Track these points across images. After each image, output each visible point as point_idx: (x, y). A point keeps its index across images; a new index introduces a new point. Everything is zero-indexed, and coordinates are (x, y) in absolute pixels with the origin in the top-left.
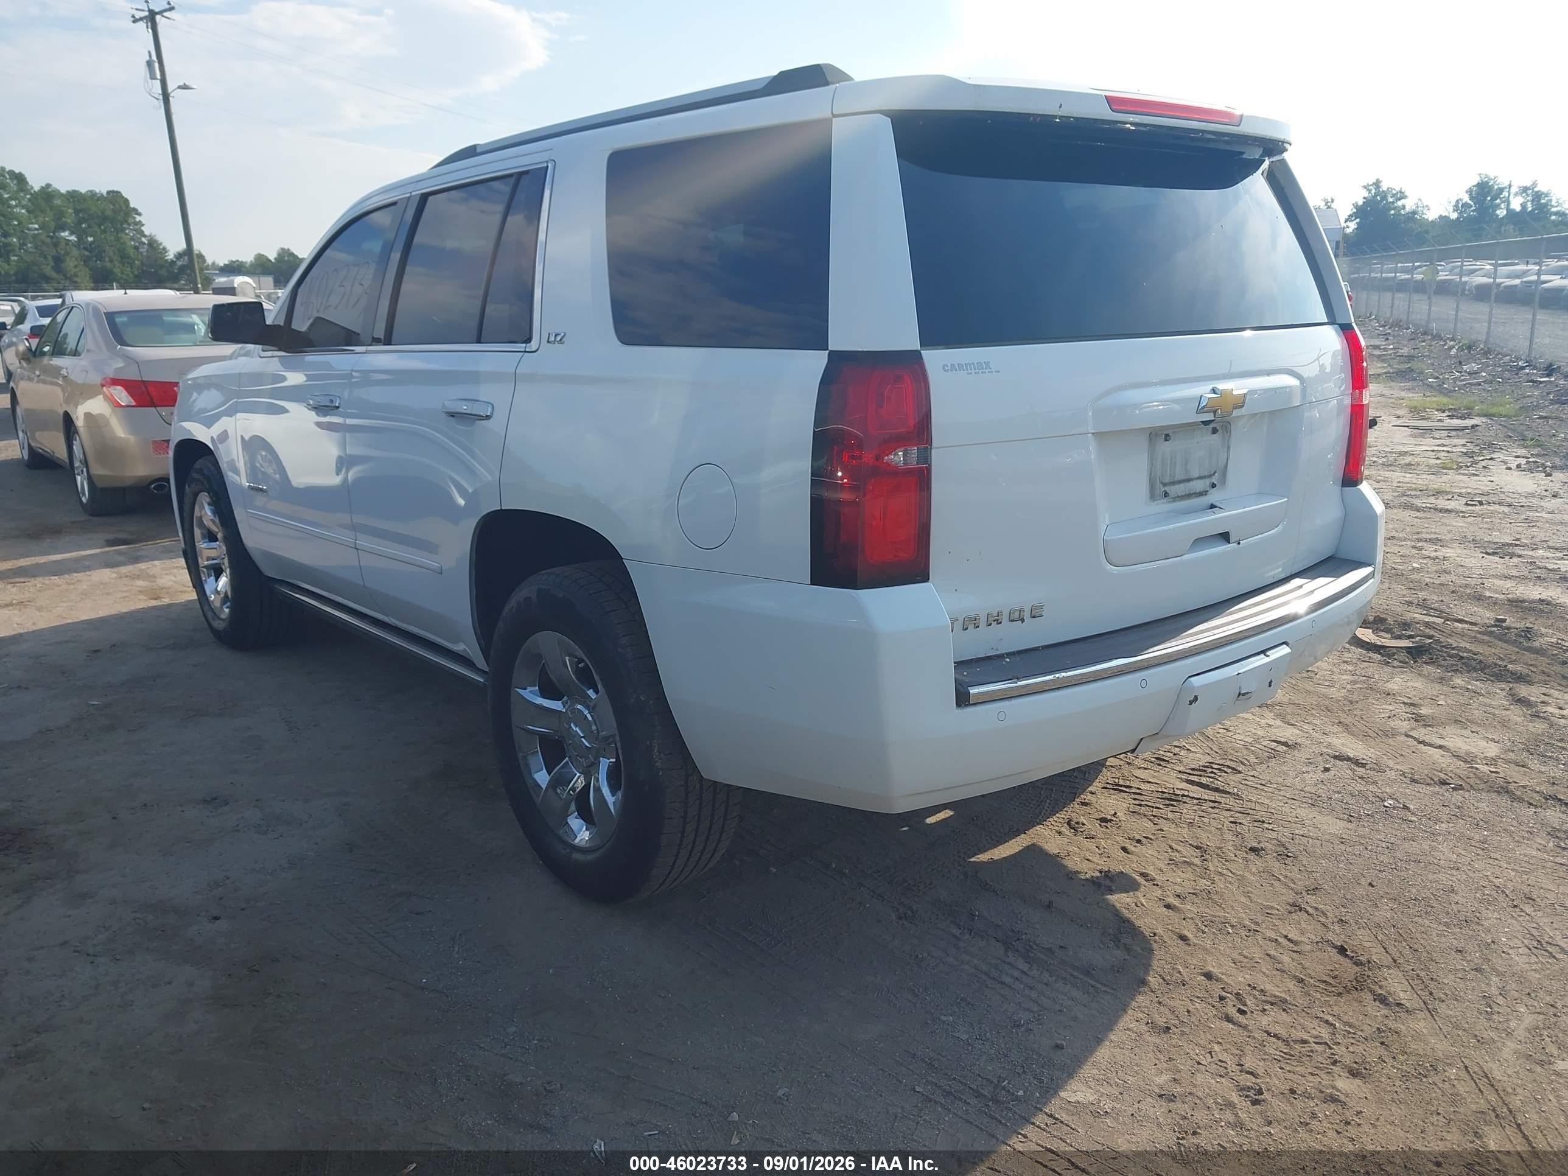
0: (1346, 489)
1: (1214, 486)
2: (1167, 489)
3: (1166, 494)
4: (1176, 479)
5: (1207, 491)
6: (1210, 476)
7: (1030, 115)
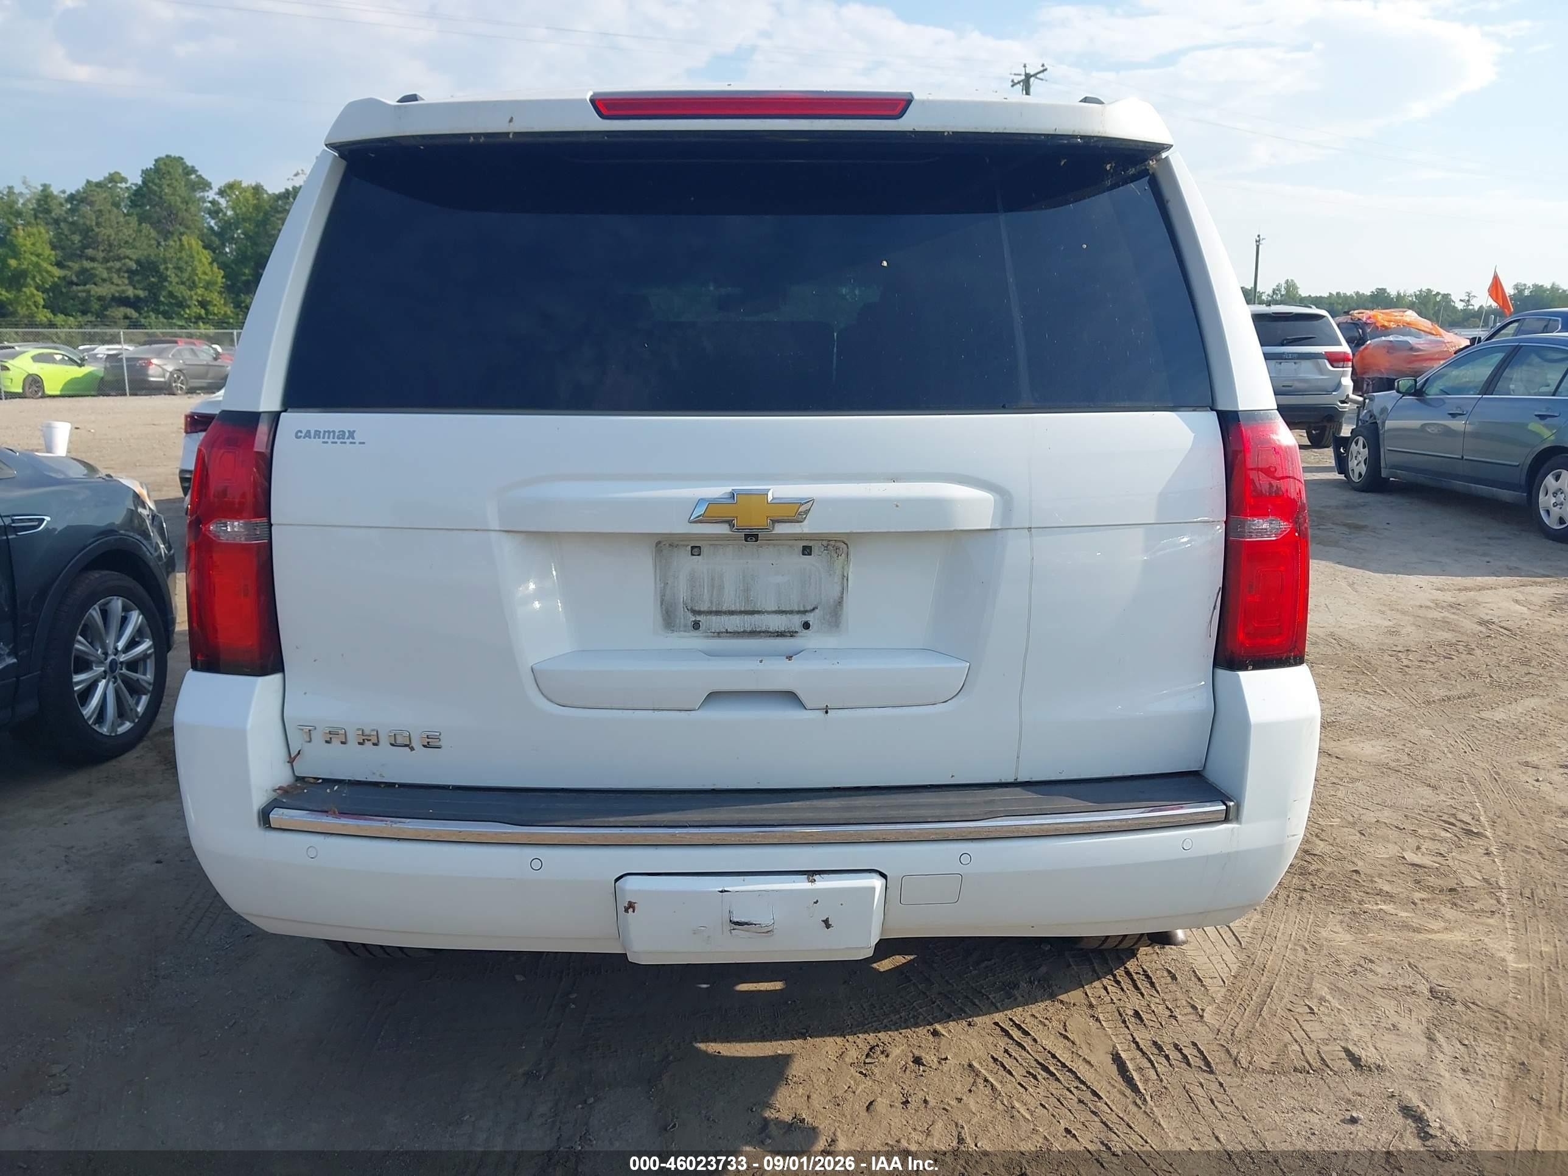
0: (1221, 673)
1: (806, 626)
2: (698, 618)
3: (696, 626)
4: (724, 609)
5: (796, 632)
6: (805, 612)
7: (468, 135)
